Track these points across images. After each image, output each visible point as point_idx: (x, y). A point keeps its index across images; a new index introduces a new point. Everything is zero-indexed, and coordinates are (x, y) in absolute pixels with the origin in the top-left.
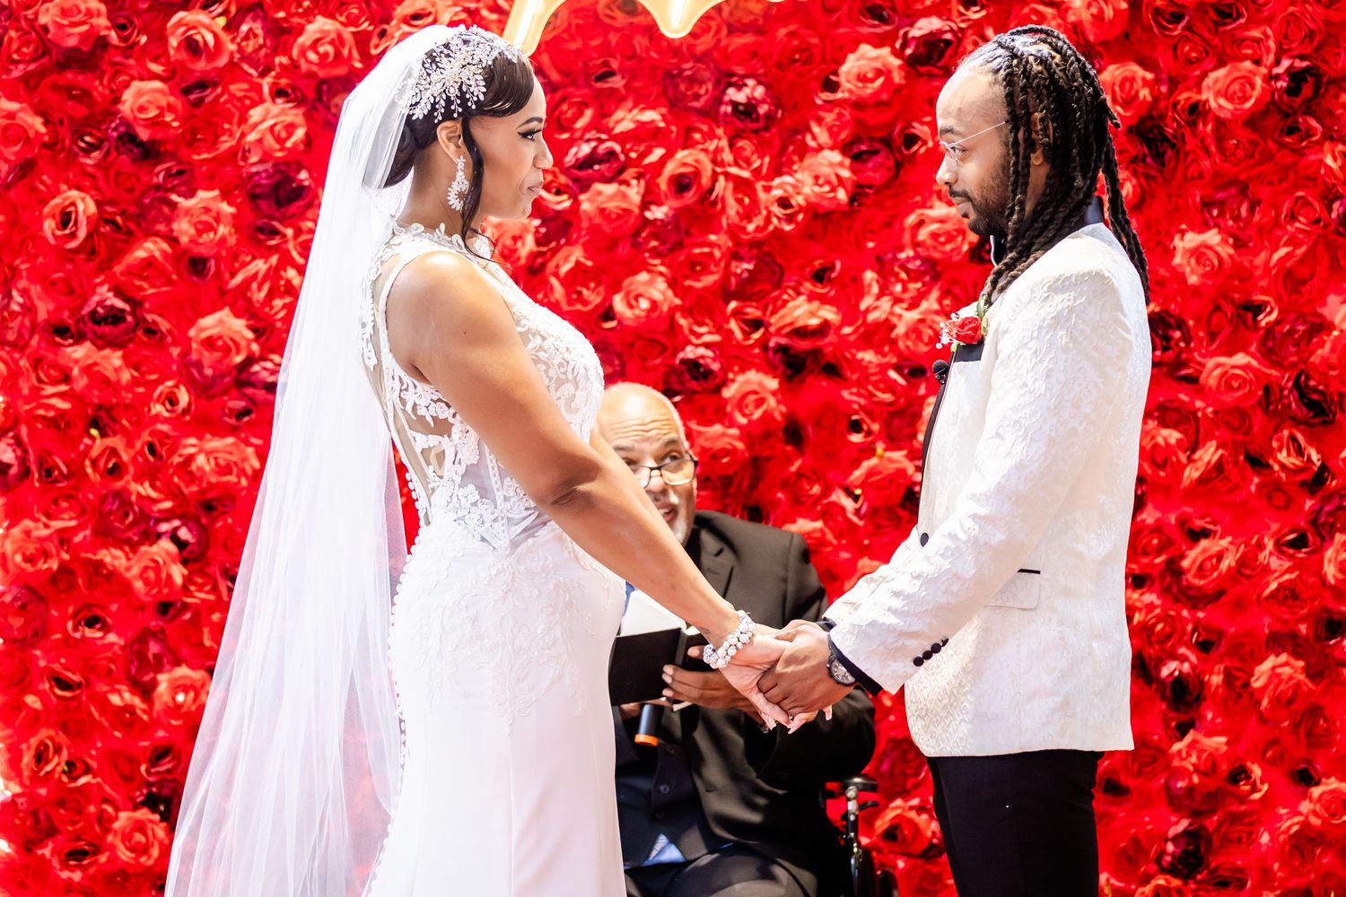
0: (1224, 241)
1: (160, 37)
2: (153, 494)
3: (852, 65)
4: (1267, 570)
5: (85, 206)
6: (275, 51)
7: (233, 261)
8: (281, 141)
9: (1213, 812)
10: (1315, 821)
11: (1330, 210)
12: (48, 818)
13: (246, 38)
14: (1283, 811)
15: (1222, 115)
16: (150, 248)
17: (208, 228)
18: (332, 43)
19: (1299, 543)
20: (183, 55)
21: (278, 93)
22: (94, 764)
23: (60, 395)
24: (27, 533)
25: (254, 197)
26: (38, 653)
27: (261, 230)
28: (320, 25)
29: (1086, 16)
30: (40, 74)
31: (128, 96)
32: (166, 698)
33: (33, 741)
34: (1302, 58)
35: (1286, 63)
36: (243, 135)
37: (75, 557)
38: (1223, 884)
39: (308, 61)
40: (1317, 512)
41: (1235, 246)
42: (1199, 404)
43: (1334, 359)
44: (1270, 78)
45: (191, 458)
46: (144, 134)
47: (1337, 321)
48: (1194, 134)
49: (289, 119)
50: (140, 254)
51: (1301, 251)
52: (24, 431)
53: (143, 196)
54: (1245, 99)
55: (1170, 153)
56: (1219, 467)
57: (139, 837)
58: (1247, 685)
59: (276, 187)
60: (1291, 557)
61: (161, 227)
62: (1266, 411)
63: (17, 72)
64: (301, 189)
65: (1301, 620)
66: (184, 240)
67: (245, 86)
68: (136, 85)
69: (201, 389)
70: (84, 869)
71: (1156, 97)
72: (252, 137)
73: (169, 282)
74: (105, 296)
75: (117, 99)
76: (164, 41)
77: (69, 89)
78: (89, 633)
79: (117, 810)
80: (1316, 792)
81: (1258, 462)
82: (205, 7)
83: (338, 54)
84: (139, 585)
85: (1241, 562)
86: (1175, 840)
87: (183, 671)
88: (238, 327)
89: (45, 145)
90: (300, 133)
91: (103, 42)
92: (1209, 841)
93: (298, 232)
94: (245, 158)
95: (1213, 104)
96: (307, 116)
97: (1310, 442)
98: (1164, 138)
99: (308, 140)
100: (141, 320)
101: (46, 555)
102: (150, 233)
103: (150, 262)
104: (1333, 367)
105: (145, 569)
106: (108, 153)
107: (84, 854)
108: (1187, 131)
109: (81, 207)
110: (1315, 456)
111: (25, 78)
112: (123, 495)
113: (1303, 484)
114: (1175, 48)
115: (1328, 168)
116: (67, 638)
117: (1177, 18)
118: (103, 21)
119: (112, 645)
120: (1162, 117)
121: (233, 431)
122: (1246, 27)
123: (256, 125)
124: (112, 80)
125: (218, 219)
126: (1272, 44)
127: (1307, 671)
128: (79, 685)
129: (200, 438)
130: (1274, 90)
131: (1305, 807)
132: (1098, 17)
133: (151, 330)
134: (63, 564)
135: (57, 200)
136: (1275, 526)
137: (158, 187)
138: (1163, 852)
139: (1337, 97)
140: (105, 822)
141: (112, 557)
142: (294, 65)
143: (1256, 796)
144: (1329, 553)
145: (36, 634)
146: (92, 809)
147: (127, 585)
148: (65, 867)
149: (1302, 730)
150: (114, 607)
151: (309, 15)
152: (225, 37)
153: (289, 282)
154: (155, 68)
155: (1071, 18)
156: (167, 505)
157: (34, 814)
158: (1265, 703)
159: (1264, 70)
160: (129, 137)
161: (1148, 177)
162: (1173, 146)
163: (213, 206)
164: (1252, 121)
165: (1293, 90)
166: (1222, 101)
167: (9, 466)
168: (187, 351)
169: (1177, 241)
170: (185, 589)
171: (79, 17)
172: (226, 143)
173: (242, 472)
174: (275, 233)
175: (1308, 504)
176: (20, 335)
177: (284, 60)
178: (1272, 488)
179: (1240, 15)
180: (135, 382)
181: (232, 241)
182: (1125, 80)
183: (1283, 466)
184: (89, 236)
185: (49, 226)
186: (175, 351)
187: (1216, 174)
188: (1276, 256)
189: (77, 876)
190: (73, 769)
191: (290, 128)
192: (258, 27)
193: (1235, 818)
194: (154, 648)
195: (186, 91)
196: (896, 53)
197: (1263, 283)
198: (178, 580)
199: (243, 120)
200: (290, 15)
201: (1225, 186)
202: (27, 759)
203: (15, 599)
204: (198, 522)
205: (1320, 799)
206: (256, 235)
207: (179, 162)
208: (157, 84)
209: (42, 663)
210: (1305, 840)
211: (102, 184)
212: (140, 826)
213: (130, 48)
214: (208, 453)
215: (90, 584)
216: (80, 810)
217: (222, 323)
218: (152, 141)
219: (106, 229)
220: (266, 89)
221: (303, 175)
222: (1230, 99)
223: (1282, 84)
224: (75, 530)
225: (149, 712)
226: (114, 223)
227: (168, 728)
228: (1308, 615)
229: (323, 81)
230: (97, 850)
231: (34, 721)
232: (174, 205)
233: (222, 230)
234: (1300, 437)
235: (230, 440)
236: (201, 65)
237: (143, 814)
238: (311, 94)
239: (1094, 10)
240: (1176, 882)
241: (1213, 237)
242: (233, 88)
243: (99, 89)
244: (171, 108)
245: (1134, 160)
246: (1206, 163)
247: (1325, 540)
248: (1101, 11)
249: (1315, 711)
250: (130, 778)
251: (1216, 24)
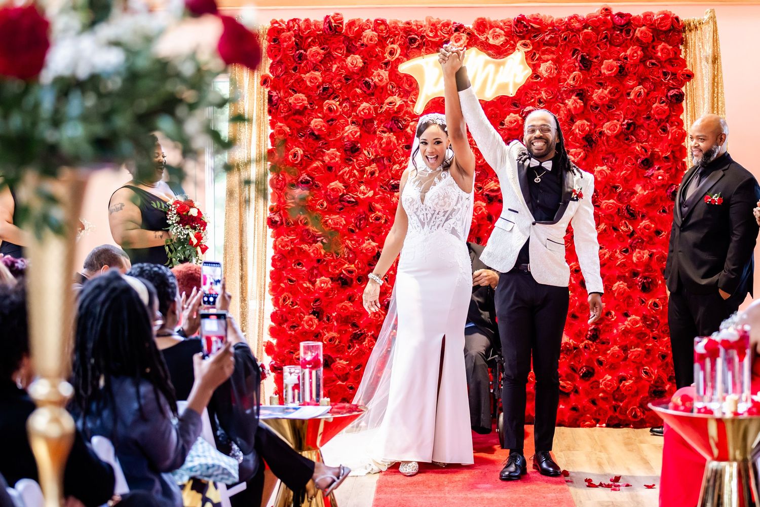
0: (608, 169)
1: (321, 107)
2: (316, 230)
3: (508, 119)
4: (617, 258)
5: (300, 152)
6: (352, 112)
7: (340, 169)
8: (353, 136)
9: (601, 324)
10: (629, 327)
11: (637, 161)
12: (286, 317)
13: (344, 107)
14: (620, 324)
15: (608, 135)
16: (317, 164)
17: (334, 159)
18: (368, 109)
19: (626, 251)
20: (328, 112)
21: (353, 123)
22: (298, 302)
23: (292, 203)
24: (282, 240)
25: (345, 151)
26: (284, 272)
27: (347, 159)
28: (365, 105)
29: (572, 107)
30: (289, 116)
31: (312, 122)
32: (319, 285)
33: (283, 296)
34: (631, 120)
35: (626, 121)
36: (343, 134)
37: (295, 247)
38: (603, 343)
39: (361, 114)
40: (632, 243)
41: (611, 170)
42: (600, 213)
43: (637, 202)
44: (622, 125)
45: (327, 221)
46: (316, 133)
47: (638, 191)
48: (601, 140)
49: (356, 130)
50: (315, 165)
51: (629, 172)
52: (282, 212)
53: (315, 149)
54: (615, 131)
55: (594, 145)
56: (605, 230)
57: (310, 322)
58: (611, 289)
59: (352, 148)
60: (624, 255)
61: (320, 158)
62: (618, 215)
63: (282, 115)
64: (358, 149)
65: (626, 272)
66: (326, 162)
67: (343, 120)
68: (315, 120)
69: (330, 202)
70: (295, 331)
71: (590, 129)
72: (346, 134)
73: (322, 173)
74: (305, 176)
75: (309, 123)
76: (323, 108)
77: (296, 120)
78: (298, 267)
79: (305, 315)
80: (629, 319)
81: (616, 229)
82: (334, 99)
83: (369, 112)
84: (312, 254)
85: (611, 256)
86: (590, 331)
87: (323, 278)
88: (341, 185)
89: (290, 135)
90: (358, 134)
91: (306, 108)
92: (600, 331)
93: (357, 160)
94: (343, 140)
95: (606, 132)
96: (360, 129)
97: (630, 224)
98: (593, 141)
99: (360, 135)
100: (314, 183)
101: (288, 246)
102: (317, 160)
103: (317, 167)
104: (637, 204)
105: (314, 250)
106: (306, 138)
107: (295, 327)
108: (599, 138)
109: (299, 152)
110: (631, 228)
111: (284, 117)
112: (308, 230)
113: (628, 235)
114: (596, 116)
115: (637, 150)
116: (292, 268)
117: (597, 108)
118: (306, 102)
119: (304, 270)
120: (592, 135)
121: (338, 213)
122: (615, 111)
123: (346, 132)
124: (308, 118)
125: (336, 157)
126: (622, 116)
127: (627, 286)
128: (295, 281)
129: (330, 215)
130: (622, 128)
131: (626, 323)
132: (575, 108)
133: (317, 186)
134: (292, 248)
135: (293, 150)
136: (620, 247)
137: (320, 147)
138: (587, 334)
139: (640, 130)
140: (301, 318)
141: (305, 247)
142: (357, 115)
143: (613, 320)
144: (634, 254)
145: (284, 267)
146: (298, 315)
147: (309, 255)
148: (290, 330)
149: (626, 302)
150: (305, 260)
151: (361, 102)
152: (339, 107)
153: (354, 174)
154: (319, 115)
155: (568, 108)
156: (320, 233)
157: (282, 316)
158: (616, 294)
159: (620, 123)
160: (312, 134)
161: (588, 151)
162: (595, 143)
163: (335, 153)
164: (616, 136)
165: (628, 128)
166: (608, 131)
167: (278, 221)
168: (326, 192)
169: (595, 169)
170: (324, 255)
171: (300, 101)
172: (338, 136)
173: (341, 225)
174: (351, 160)
175: (629, 241)
176: (281, 186)
177: (355, 114)
178: (619, 236)
179: (614, 108)
180: (313, 200)
181: (340, 162)
182: (582, 125)
183: (622, 230)
184: (301, 160)
185: (290, 157)
186: (323, 192)
187: (606, 151)
188: (622, 173)
189: (293, 333)
190: (293, 304)
191: (356, 132)
192: (348, 105)
193: (607, 325)
194: (315, 272)
195: (328, 121)
196: (520, 116)
197: (618, 180)
198: (323, 253)
199: (343, 129)
200: (356, 102)
201: (609, 154)
202: (281, 300)
203: (278, 257)
204: (328, 238)
205: (630, 321)
206: (346, 161)
207: (326, 140)
208: (320, 120)
209: (285, 275)
210: (626, 331)
211: (305, 146)
212: (311, 320)
213: (313, 110)
214: (332, 219)
215: (299, 254)
216: (294, 315)
217: (336, 184)
218: (318, 135)
219: (305, 158)
220: (349, 121)
221: (359, 145)
222: (610, 130)
223: (625, 127)
224: (295, 239)
225: (314, 289)
226: (308, 157)
227: (319, 293)
228: (629, 271)
229: (365, 120)
230: (299, 326)
231: (283, 290)
232: (324, 152)
233: (337, 159)
234: (627, 223)
235: (338, 216)
236: (332, 115)
237: (312, 316)
238: (362, 123)
239: (574, 105)
240: (590, 342)
241: (605, 168)
242: (340, 121)
243: (305, 120)
244: (324, 126)
245: (584, 146)
246: (604, 148)
247: (633, 251)
248: (576, 106)
249: (629, 297)
250: (308, 307)
251: (608, 110)
